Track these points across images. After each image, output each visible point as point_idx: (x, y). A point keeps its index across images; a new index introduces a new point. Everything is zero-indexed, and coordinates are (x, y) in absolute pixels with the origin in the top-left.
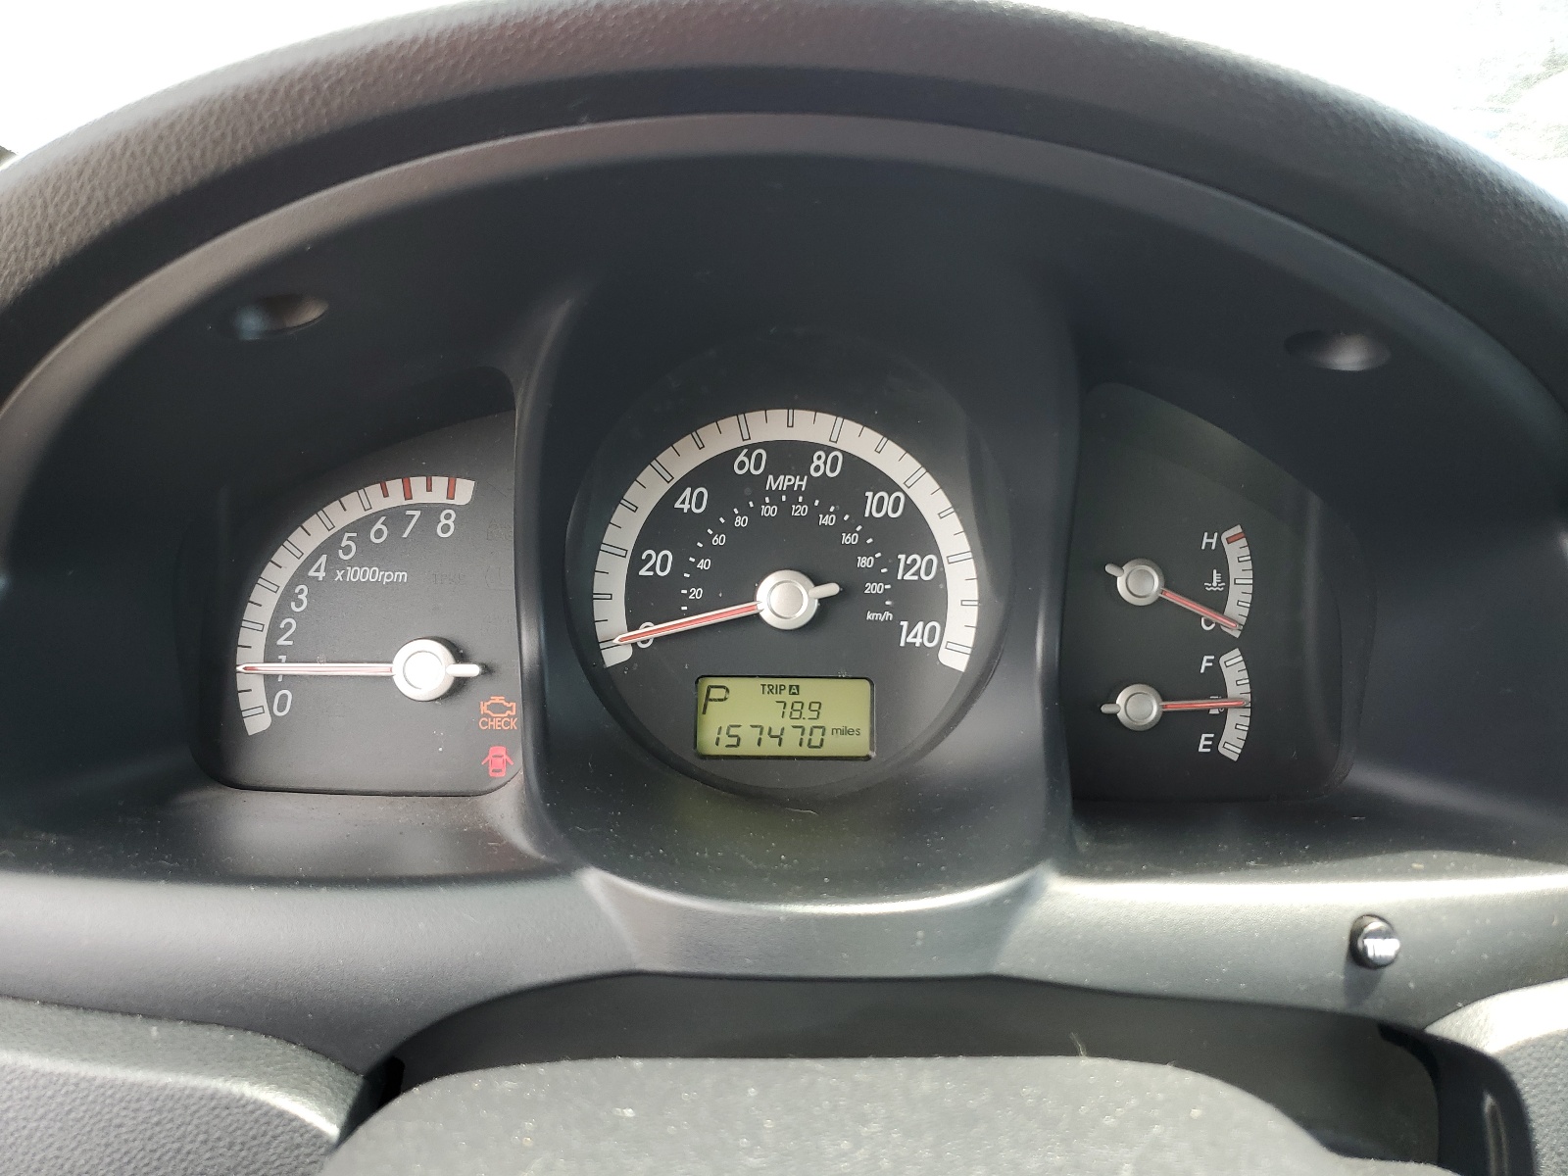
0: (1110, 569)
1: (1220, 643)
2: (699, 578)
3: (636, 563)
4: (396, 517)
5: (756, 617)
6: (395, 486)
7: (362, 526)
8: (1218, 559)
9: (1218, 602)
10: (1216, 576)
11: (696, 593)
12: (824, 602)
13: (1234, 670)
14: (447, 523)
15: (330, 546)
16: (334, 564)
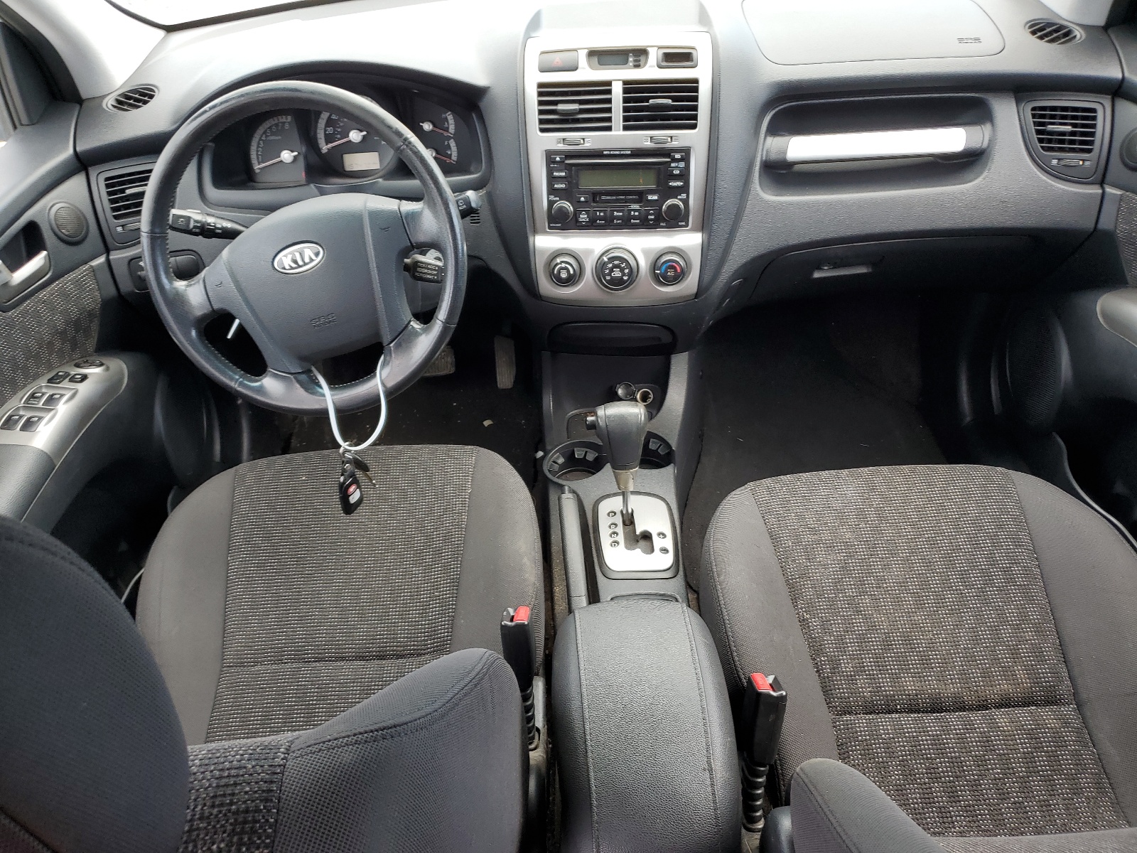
0: (421, 124)
1: (449, 138)
2: (339, 133)
3: (325, 131)
4: (277, 125)
5: (350, 141)
6: (275, 118)
7: (270, 128)
8: (446, 119)
9: (447, 130)
10: (446, 123)
11: (339, 136)
12: (364, 136)
13: (452, 143)
14: (287, 127)
15: (265, 132)
16: (267, 136)
